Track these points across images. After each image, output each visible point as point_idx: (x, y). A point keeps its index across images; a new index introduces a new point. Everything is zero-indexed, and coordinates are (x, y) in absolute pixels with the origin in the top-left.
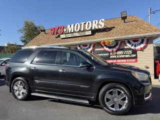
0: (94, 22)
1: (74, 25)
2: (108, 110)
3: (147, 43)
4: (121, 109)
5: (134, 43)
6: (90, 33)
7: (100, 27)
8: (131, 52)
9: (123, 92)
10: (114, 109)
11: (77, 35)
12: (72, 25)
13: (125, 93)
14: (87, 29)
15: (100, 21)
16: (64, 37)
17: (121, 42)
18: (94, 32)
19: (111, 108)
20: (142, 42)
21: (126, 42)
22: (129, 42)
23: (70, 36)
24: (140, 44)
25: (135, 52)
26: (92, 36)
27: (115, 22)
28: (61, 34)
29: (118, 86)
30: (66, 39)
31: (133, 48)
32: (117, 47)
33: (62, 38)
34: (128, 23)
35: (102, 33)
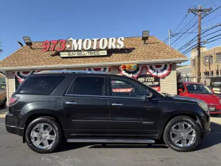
0: (111, 39)
1: (83, 41)
2: (175, 147)
3: (170, 70)
4: (189, 144)
5: (157, 69)
6: (105, 53)
7: (118, 47)
8: (153, 79)
9: (189, 126)
10: (181, 145)
11: (87, 54)
12: (80, 41)
13: (192, 126)
14: (101, 48)
15: (119, 39)
16: (67, 56)
17: (142, 67)
18: (111, 52)
19: (178, 145)
20: (165, 69)
21: (148, 67)
22: (151, 68)
23: (76, 55)
24: (162, 71)
25: (157, 79)
26: (107, 58)
27: (133, 42)
28: (62, 51)
29: (185, 118)
30: (69, 59)
31: (155, 74)
32: (138, 73)
33: (63, 58)
34: (149, 45)
35: (121, 55)
